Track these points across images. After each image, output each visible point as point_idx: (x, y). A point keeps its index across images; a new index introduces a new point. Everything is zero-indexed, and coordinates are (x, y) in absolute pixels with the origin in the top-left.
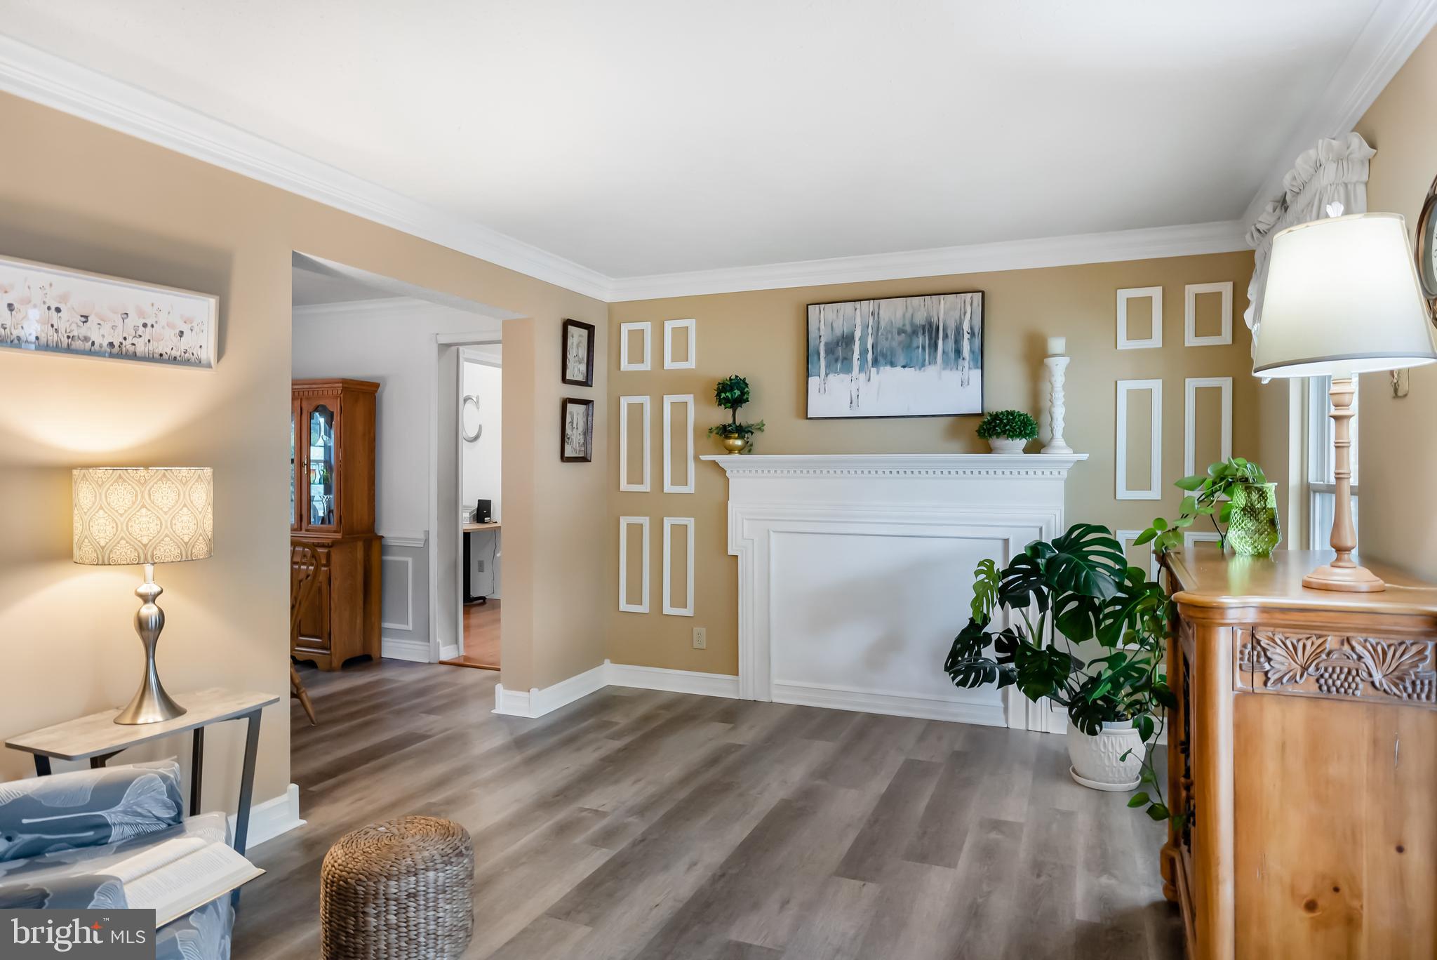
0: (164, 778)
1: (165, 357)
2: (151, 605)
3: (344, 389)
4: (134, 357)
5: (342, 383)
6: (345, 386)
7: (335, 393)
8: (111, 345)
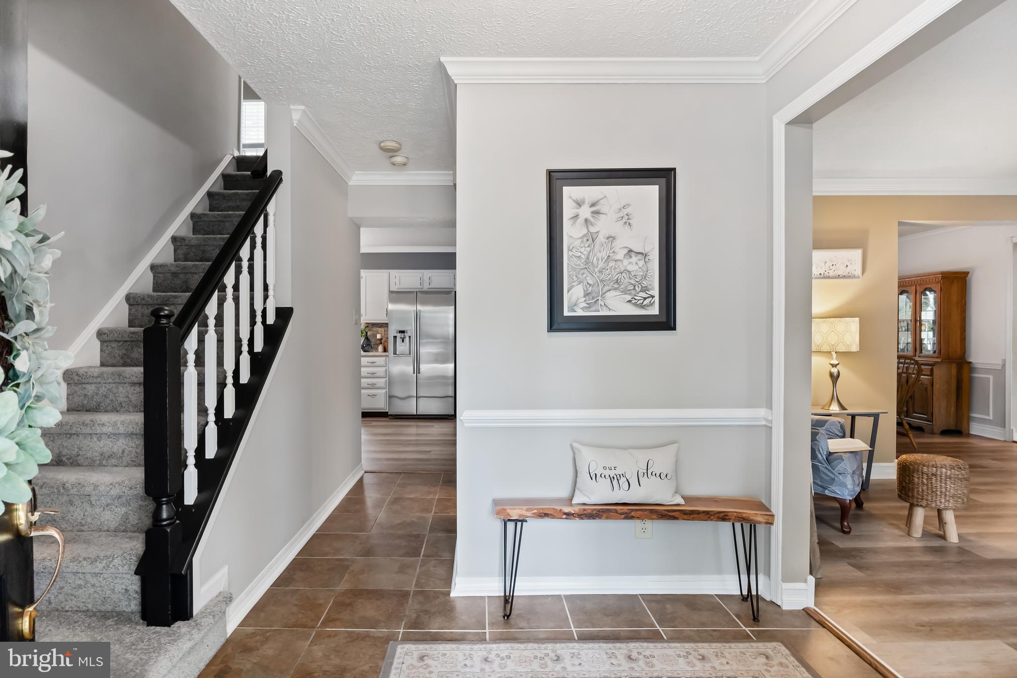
0: (839, 422)
1: (840, 276)
2: (835, 368)
3: (943, 278)
4: (829, 277)
5: (942, 274)
6: (943, 275)
7: (937, 280)
8: (820, 274)
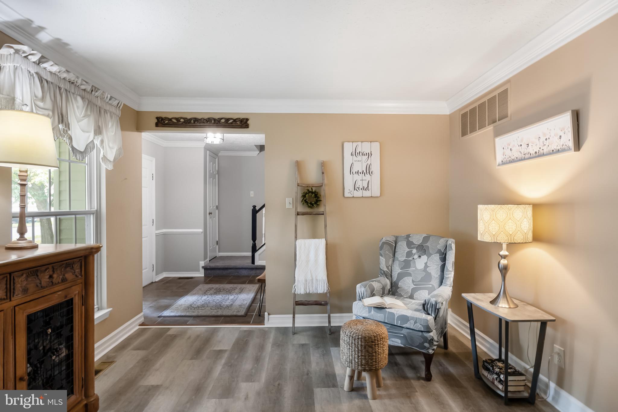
1: (555, 151)
4: (543, 155)
8: (536, 153)
